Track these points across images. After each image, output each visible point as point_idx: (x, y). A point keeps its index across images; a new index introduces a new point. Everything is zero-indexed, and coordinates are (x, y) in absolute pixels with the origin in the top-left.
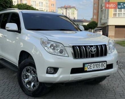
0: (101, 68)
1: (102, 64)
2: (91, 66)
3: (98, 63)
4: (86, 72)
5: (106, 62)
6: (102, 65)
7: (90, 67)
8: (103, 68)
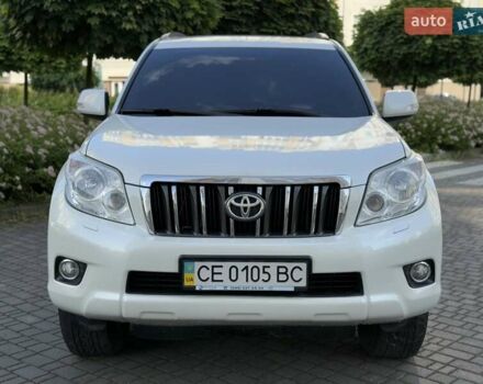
0: (274, 286)
1: (282, 270)
2: (216, 270)
3: (261, 265)
4: (192, 291)
5: (308, 260)
6: (279, 273)
7: (213, 273)
8: (289, 286)
